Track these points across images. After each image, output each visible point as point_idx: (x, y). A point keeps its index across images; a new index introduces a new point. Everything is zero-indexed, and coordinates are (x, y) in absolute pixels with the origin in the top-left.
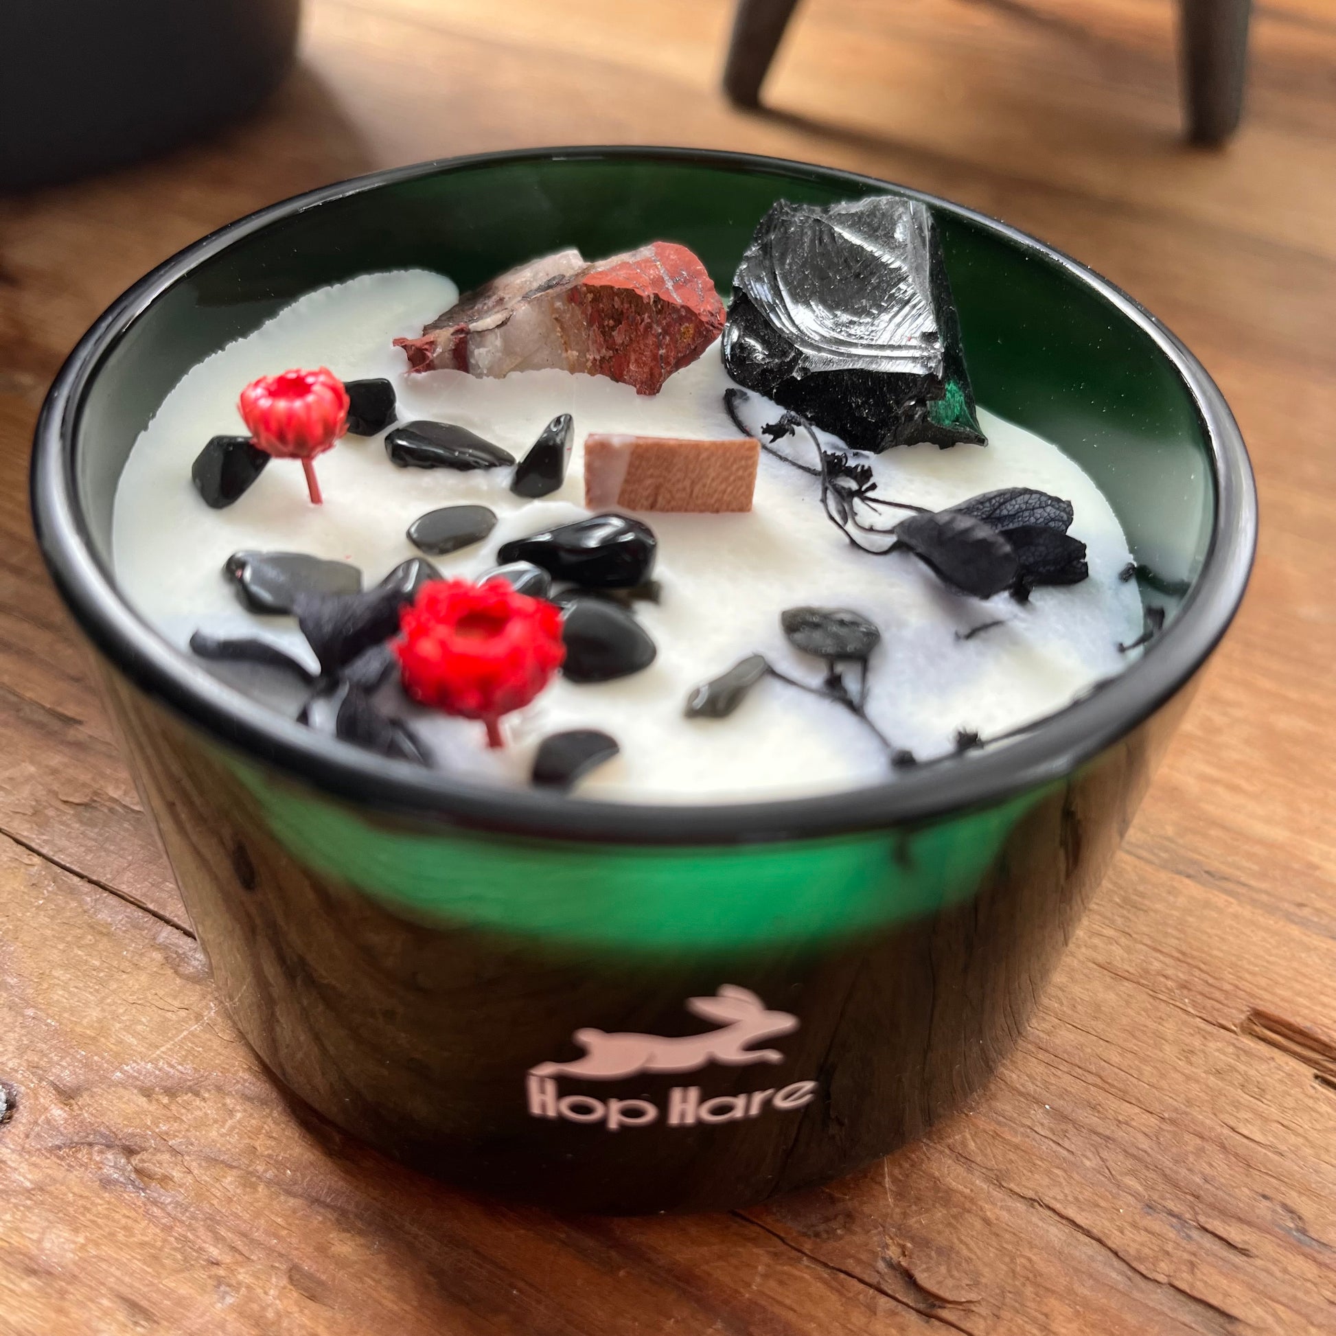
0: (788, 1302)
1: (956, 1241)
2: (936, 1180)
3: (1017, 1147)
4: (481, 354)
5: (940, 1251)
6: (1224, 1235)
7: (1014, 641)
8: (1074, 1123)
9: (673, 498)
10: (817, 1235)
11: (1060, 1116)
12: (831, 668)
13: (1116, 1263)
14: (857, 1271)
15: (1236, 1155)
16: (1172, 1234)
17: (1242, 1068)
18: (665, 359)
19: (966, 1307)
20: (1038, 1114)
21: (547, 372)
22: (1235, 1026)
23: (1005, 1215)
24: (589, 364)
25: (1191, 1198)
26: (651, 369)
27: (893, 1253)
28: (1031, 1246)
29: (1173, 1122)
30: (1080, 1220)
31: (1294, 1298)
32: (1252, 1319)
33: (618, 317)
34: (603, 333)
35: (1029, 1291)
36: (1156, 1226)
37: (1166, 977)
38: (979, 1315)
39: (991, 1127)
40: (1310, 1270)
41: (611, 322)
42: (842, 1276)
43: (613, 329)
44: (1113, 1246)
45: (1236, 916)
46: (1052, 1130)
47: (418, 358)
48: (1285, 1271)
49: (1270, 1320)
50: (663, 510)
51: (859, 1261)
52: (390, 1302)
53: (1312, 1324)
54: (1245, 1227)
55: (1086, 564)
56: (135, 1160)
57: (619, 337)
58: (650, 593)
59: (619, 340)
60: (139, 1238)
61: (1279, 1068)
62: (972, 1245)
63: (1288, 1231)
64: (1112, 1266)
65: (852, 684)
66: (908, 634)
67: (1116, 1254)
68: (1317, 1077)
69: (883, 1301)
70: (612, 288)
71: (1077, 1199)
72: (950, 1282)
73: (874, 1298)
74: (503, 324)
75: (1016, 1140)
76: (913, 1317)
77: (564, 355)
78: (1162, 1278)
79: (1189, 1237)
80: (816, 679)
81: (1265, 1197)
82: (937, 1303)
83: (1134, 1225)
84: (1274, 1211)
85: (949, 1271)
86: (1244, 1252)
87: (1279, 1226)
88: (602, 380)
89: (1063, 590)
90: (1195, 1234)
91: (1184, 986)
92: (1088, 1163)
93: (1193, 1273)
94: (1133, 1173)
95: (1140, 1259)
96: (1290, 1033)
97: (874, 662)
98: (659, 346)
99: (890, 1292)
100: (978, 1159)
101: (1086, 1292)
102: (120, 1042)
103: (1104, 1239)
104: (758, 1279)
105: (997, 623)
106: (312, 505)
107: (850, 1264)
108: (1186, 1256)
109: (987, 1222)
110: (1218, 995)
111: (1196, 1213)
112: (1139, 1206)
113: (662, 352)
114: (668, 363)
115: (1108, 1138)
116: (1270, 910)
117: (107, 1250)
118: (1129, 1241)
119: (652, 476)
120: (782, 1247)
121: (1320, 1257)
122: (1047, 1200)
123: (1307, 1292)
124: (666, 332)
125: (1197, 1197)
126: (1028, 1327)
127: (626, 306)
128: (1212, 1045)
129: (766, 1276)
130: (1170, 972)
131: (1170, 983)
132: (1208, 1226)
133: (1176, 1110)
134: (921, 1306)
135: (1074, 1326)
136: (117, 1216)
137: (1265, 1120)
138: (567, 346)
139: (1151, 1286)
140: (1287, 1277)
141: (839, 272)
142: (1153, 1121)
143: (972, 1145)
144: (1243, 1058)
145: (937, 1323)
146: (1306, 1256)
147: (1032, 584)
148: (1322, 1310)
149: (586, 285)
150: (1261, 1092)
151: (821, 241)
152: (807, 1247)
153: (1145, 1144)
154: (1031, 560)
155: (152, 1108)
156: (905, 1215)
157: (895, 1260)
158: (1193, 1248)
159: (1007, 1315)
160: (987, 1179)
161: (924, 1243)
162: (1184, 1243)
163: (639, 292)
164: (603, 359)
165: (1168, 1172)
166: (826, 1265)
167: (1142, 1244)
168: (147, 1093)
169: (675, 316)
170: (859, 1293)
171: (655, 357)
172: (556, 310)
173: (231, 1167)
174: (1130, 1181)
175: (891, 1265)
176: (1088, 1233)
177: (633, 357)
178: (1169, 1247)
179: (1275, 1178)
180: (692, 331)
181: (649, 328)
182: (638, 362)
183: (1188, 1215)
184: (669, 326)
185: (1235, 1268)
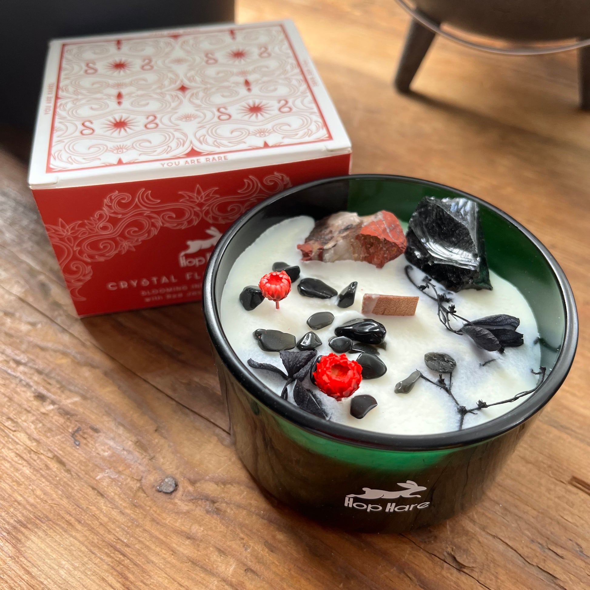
0: (416, 563)
1: (469, 548)
2: (463, 527)
3: (490, 518)
4: (327, 256)
5: (464, 550)
6: (556, 551)
7: (499, 367)
8: (510, 512)
9: (390, 312)
10: (425, 542)
11: (505, 509)
12: (441, 377)
14: (438, 555)
15: (562, 526)
16: (539, 550)
17: (567, 496)
18: (386, 258)
19: (472, 569)
20: (497, 508)
21: (348, 261)
22: (566, 481)
23: (485, 541)
24: (361, 258)
25: (546, 539)
26: (381, 261)
27: (449, 550)
28: (493, 551)
29: (542, 513)
30: (509, 543)
31: (576, 573)
32: (562, 579)
33: (372, 245)
34: (366, 249)
35: (492, 565)
36: (534, 547)
37: (544, 463)
38: (476, 571)
39: (482, 511)
40: (583, 564)
41: (369, 246)
42: (433, 556)
43: (370, 248)
44: (519, 553)
45: (570, 443)
46: (502, 514)
47: (306, 255)
48: (575, 564)
49: (568, 579)
50: (386, 315)
51: (438, 552)
52: (295, 554)
53: (582, 582)
54: (563, 549)
55: (523, 339)
56: (216, 505)
57: (371, 250)
58: (383, 346)
59: (371, 252)
60: (219, 530)
61: (580, 497)
62: (475, 549)
63: (577, 551)
64: (519, 559)
65: (447, 382)
66: (465, 363)
67: (520, 555)
69: (445, 564)
70: (370, 235)
71: (509, 536)
72: (467, 561)
73: (443, 563)
74: (334, 246)
75: (490, 516)
76: (455, 571)
77: (353, 256)
78: (535, 564)
79: (544, 552)
80: (436, 380)
81: (570, 540)
82: (463, 566)
83: (527, 547)
84: (573, 545)
85: (467, 557)
86: (562, 557)
87: (574, 550)
88: (365, 263)
89: (515, 348)
90: (547, 551)
91: (550, 467)
92: (513, 525)
93: (545, 563)
94: (528, 529)
95: (528, 557)
97: (453, 374)
98: (384, 254)
99: (448, 562)
100: (478, 521)
101: (510, 567)
102: (207, 467)
103: (517, 550)
104: (407, 555)
105: (493, 360)
106: (276, 310)
107: (436, 553)
108: (543, 558)
109: (479, 542)
110: (561, 470)
111: (547, 544)
112: (529, 540)
113: (385, 255)
114: (387, 259)
115: (520, 517)
116: (582, 441)
117: (210, 533)
118: (525, 551)
119: (384, 306)
120: (414, 546)
121: (586, 560)
122: (499, 537)
123: (581, 571)
124: (387, 250)
125: (548, 539)
126: (491, 576)
127: (374, 241)
128: (558, 488)
129: (409, 554)
130: (545, 461)
131: (545, 466)
132: (551, 548)
133: (544, 509)
134: (458, 567)
135: (505, 577)
136: (212, 522)
137: (573, 514)
138: (354, 253)
139: (531, 566)
140: (575, 566)
141: (445, 226)
142: (536, 512)
143: (476, 517)
144: (568, 493)
145: (462, 573)
146: (581, 559)
147: (505, 347)
148: (585, 577)
149: (362, 234)
150: (572, 505)
151: (439, 214)
152: (422, 546)
153: (532, 520)
154: (505, 339)
155: (219, 488)
156: (453, 538)
157: (450, 552)
158: (545, 555)
159: (484, 572)
160: (480, 528)
161: (459, 548)
162: (542, 553)
163: (379, 237)
164: (366, 257)
165: (539, 530)
166: (428, 552)
167: (529, 553)
168: (217, 484)
169: (390, 245)
170: (438, 562)
171: (383, 257)
172: (352, 242)
173: (245, 509)
174: (527, 532)
175: (448, 554)
176: (512, 548)
177: (375, 257)
178: (538, 554)
179: (575, 534)
180: (396, 250)
181: (382, 248)
182: (377, 258)
183: (545, 544)
184: (388, 248)
185: (558, 562)
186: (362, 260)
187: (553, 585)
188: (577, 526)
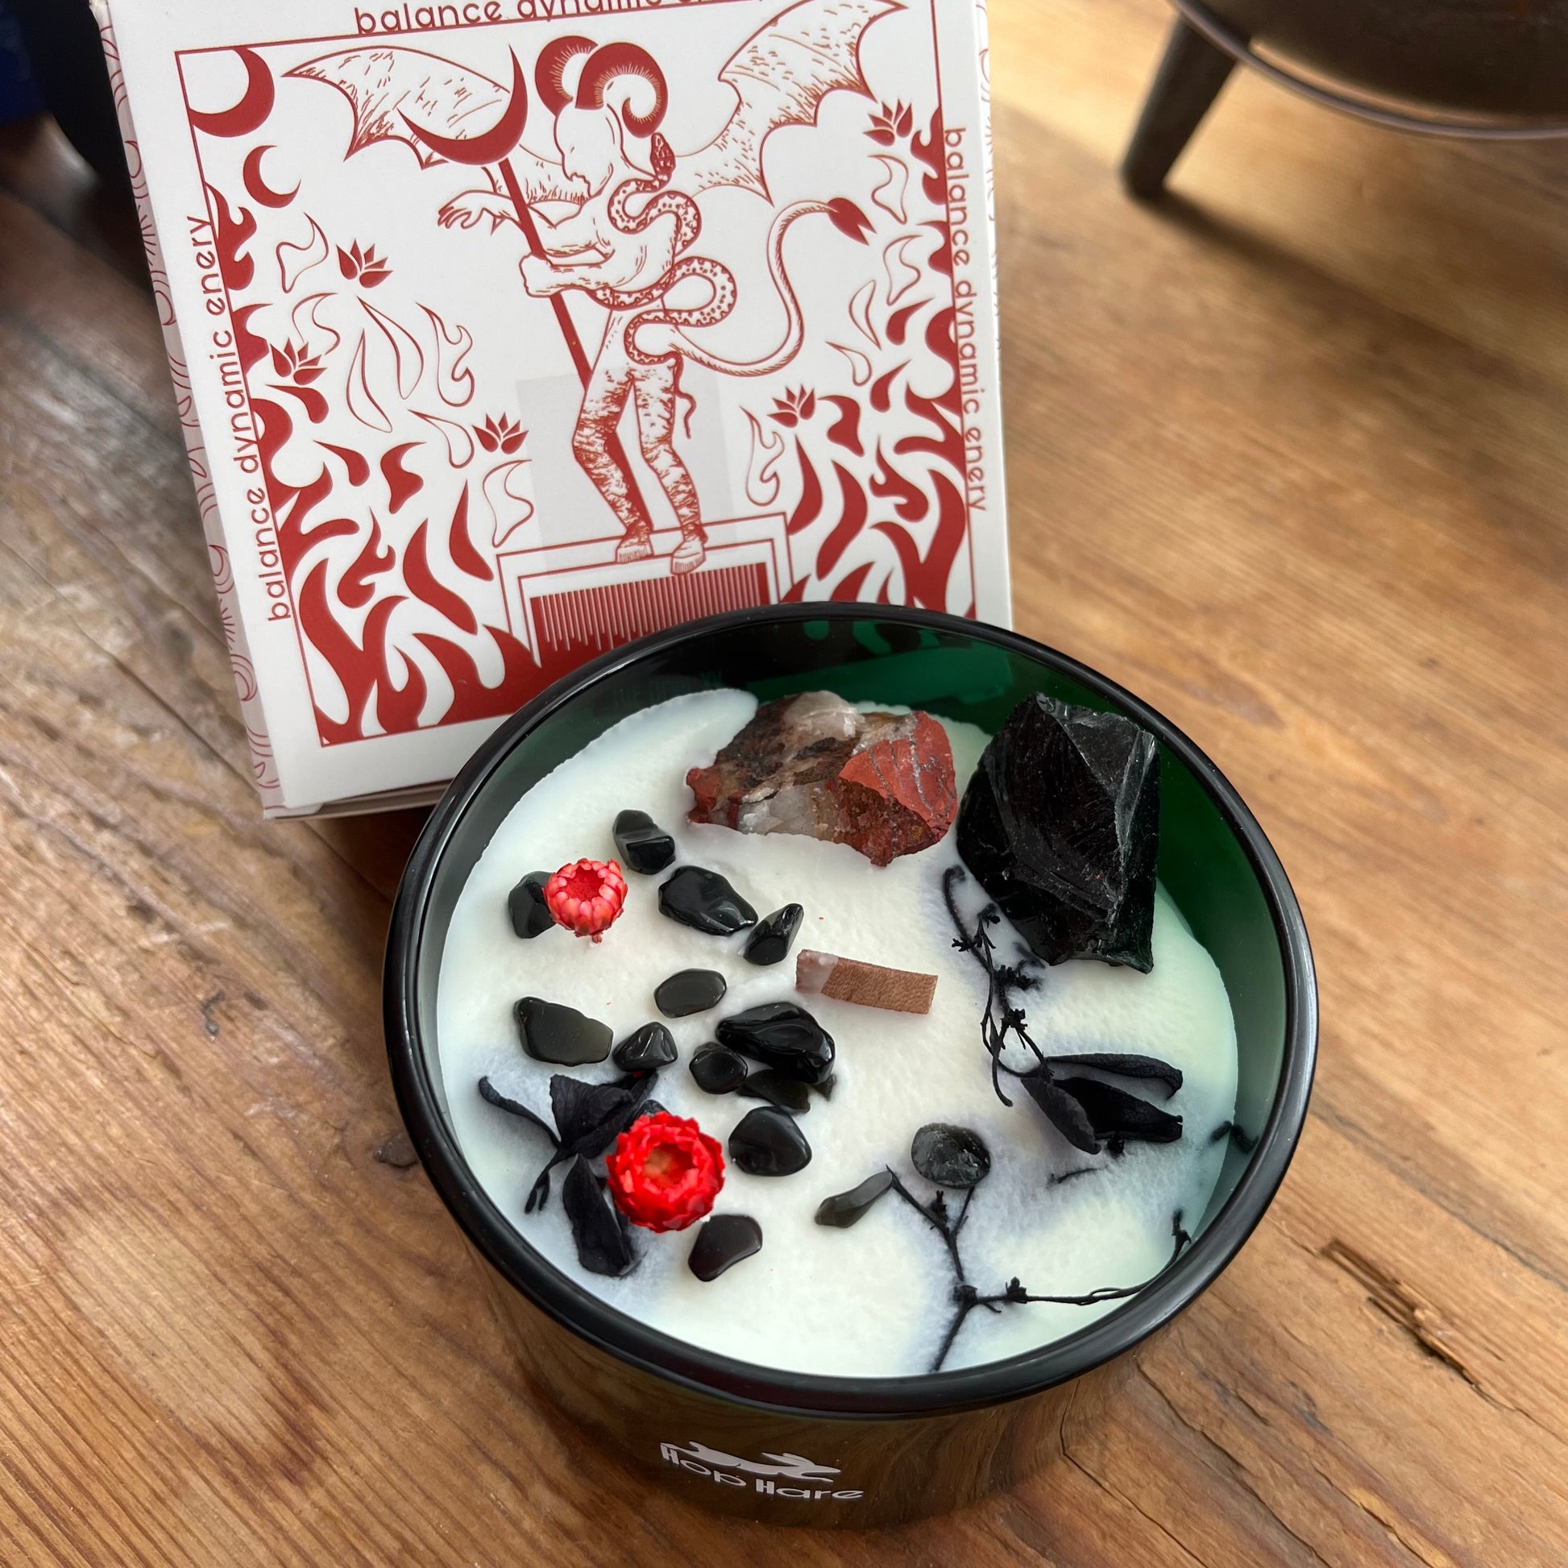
4: (749, 818)
6: (1253, 1406)
13: (1167, 1409)
15: (1281, 1349)
16: (1214, 1398)
17: (1310, 1283)
18: (897, 845)
22: (1316, 1247)
24: (836, 834)
25: (1237, 1374)
26: (885, 849)
29: (1242, 1315)
31: (1289, 1461)
32: (1253, 1468)
33: (864, 808)
34: (850, 816)
36: (1204, 1389)
40: (1307, 1442)
41: (858, 811)
43: (859, 814)
44: (1169, 1398)
48: (1290, 1440)
49: (1267, 1472)
54: (1271, 1404)
57: (862, 822)
59: (862, 824)
63: (1301, 1412)
64: (1163, 1411)
67: (1169, 1403)
68: (1370, 1299)
70: (861, 786)
77: (816, 826)
78: (1197, 1427)
79: (1226, 1402)
81: (1293, 1384)
83: (1189, 1385)
84: (1297, 1397)
86: (1264, 1421)
87: (1296, 1408)
90: (1232, 1401)
93: (1221, 1428)
94: (1200, 1348)
95: (1185, 1410)
96: (1359, 1263)
98: (894, 835)
101: (1140, 1426)
103: (1163, 1391)
105: (1087, 1171)
108: (1219, 1415)
110: (1310, 1221)
111: (1237, 1385)
112: (1196, 1372)
113: (895, 840)
114: (899, 848)
118: (1180, 1395)
121: (1319, 1437)
123: (1301, 1460)
124: (900, 827)
125: (1242, 1374)
128: (1292, 1263)
132: (1244, 1398)
133: (1247, 1306)
135: (1123, 1447)
137: (1313, 1327)
138: (819, 819)
139: (1188, 1430)
140: (1290, 1445)
142: (1227, 1312)
144: (1314, 1275)
146: (1308, 1433)
147: (1126, 1141)
149: (841, 779)
150: (1318, 1305)
153: (1215, 1327)
158: (1226, 1410)
162: (1221, 1406)
163: (883, 794)
164: (847, 833)
165: (1226, 1351)
167: (1190, 1400)
169: (907, 818)
171: (888, 842)
172: (815, 793)
174: (1197, 1355)
176: (1153, 1385)
177: (871, 838)
178: (1209, 1406)
179: (1307, 1372)
180: (920, 832)
181: (886, 821)
182: (874, 843)
183: (1230, 1386)
184: (903, 823)
185: (1254, 1430)
186: (837, 841)
187: (1229, 1480)
188: (1316, 1355)
